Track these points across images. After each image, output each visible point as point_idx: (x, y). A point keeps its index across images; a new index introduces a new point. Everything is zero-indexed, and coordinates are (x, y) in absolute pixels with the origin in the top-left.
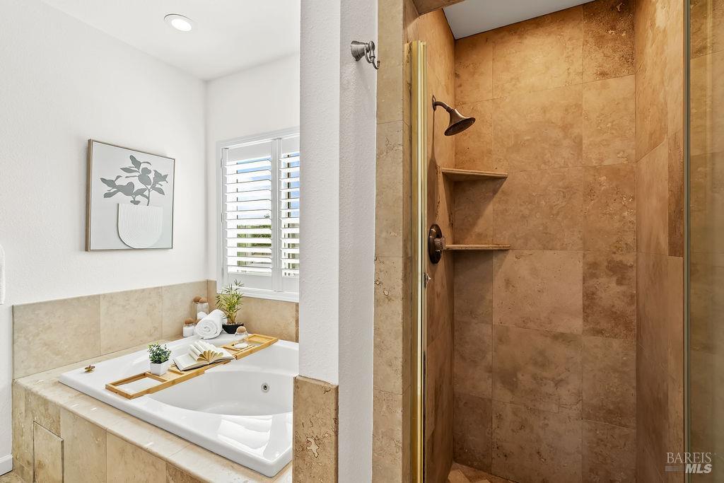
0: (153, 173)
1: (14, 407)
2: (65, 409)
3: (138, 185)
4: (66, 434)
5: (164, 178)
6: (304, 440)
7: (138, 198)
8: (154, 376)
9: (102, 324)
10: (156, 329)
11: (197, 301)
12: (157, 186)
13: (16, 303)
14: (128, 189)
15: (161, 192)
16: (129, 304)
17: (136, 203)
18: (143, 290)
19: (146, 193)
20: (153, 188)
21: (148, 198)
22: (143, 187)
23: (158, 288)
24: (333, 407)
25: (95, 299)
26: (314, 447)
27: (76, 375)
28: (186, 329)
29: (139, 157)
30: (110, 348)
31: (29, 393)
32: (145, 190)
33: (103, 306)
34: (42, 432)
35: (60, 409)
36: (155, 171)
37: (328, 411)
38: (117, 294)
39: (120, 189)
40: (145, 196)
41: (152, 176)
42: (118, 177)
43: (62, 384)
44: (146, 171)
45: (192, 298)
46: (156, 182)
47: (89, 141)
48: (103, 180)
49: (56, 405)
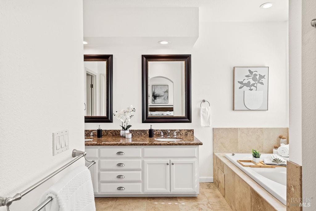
0: (258, 75)
1: (214, 162)
2: (225, 164)
3: (252, 82)
4: (225, 173)
5: (263, 77)
6: (290, 185)
7: (252, 88)
8: (254, 162)
9: (239, 140)
10: (260, 147)
11: (280, 137)
12: (261, 81)
13: (214, 127)
14: (248, 85)
15: (262, 83)
16: (249, 133)
17: (251, 90)
18: (254, 128)
19: (255, 85)
20: (259, 82)
21: (256, 87)
22: (254, 82)
23: (261, 128)
24: (299, 174)
25: (236, 129)
26: (293, 189)
27: (229, 155)
28: (274, 150)
29: (252, 70)
30: (241, 150)
31: (217, 157)
32: (255, 84)
33: (239, 132)
34: (220, 171)
35: (224, 164)
36: (259, 74)
37: (297, 175)
38: (244, 128)
39: (245, 85)
40: (255, 87)
41: (258, 77)
42: (244, 80)
43: (225, 157)
44: (256, 75)
45: (278, 136)
46: (260, 79)
47: (234, 68)
48: (239, 82)
49: (223, 162)
